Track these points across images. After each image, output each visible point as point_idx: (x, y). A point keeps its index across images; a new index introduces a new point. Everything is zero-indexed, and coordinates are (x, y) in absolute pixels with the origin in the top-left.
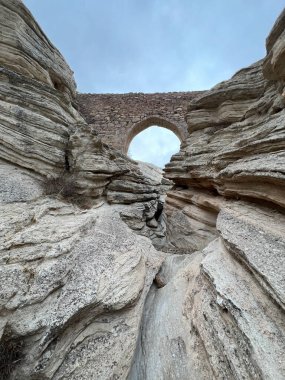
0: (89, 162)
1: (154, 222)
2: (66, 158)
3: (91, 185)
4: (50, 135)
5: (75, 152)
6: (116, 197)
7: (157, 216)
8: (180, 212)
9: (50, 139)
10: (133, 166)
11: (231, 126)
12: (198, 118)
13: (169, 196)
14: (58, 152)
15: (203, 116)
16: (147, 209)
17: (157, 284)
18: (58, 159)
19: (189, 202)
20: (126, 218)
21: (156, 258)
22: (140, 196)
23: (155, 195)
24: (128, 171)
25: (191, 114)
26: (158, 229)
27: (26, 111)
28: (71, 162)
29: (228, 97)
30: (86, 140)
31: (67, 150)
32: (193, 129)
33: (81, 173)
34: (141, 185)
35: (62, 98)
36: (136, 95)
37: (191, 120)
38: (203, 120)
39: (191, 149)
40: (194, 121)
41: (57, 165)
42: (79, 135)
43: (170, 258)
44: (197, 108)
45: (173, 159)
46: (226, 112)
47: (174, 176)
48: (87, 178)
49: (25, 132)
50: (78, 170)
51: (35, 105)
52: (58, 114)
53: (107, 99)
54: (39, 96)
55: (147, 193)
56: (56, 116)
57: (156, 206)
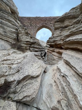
0: (24, 38)
1: (44, 57)
2: (17, 37)
3: (25, 46)
4: (12, 29)
5: (20, 35)
6: (33, 50)
7: (45, 55)
8: (51, 54)
9: (12, 31)
10: (37, 41)
11: (68, 28)
12: (58, 25)
13: (48, 50)
14: (15, 35)
15: (59, 25)
16: (42, 54)
17: (45, 72)
18: (15, 38)
19: (54, 51)
20: (36, 55)
21: (45, 66)
22: (40, 50)
23: (44, 50)
24: (36, 42)
25: (56, 24)
26: (45, 59)
27: (3, 21)
28: (19, 38)
29: (67, 18)
30: (23, 31)
31: (17, 34)
32: (56, 29)
33: (22, 42)
34: (40, 47)
35: (15, 17)
36: (38, 17)
37: (55, 26)
38: (59, 26)
39: (55, 35)
40: (56, 26)
41: (15, 39)
42: (21, 30)
43: (48, 66)
44: (58, 22)
45: (49, 39)
46: (67, 23)
47: (50, 44)
48: (24, 44)
49: (4, 28)
50: (21, 41)
51: (6, 19)
52: (14, 22)
53: (29, 19)
54: (7, 16)
55: (42, 49)
56: (13, 23)
57: (44, 53)
